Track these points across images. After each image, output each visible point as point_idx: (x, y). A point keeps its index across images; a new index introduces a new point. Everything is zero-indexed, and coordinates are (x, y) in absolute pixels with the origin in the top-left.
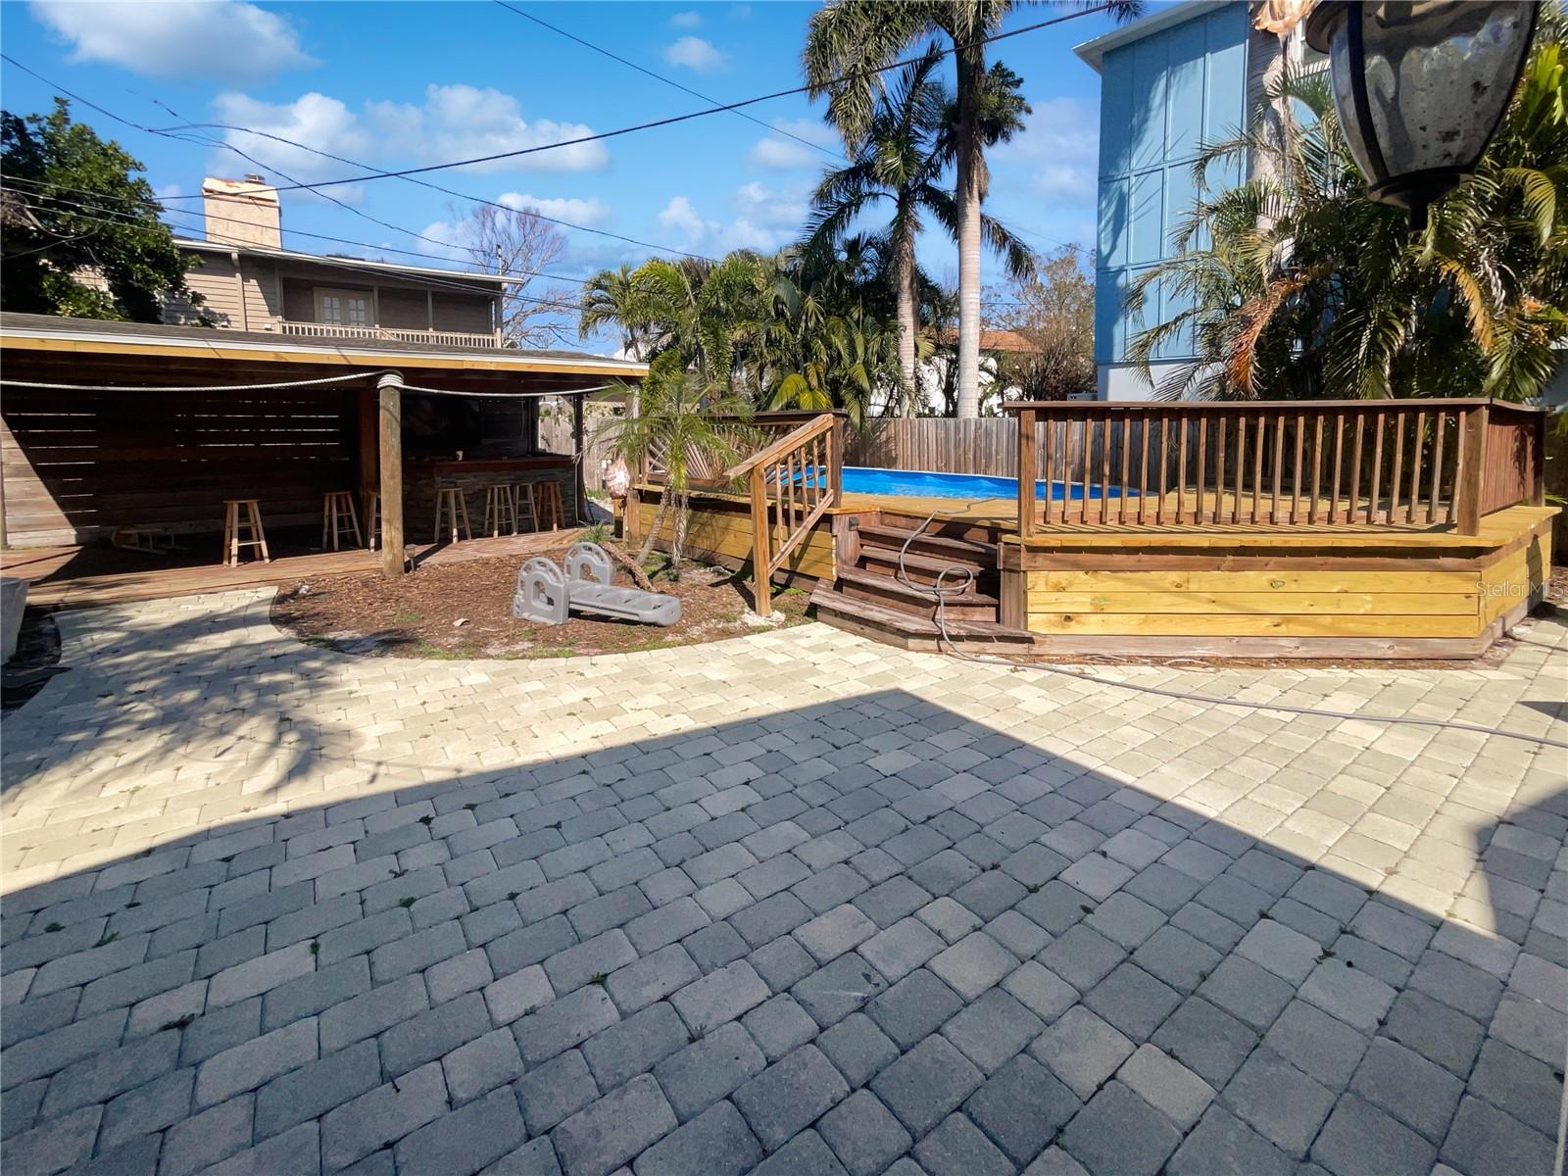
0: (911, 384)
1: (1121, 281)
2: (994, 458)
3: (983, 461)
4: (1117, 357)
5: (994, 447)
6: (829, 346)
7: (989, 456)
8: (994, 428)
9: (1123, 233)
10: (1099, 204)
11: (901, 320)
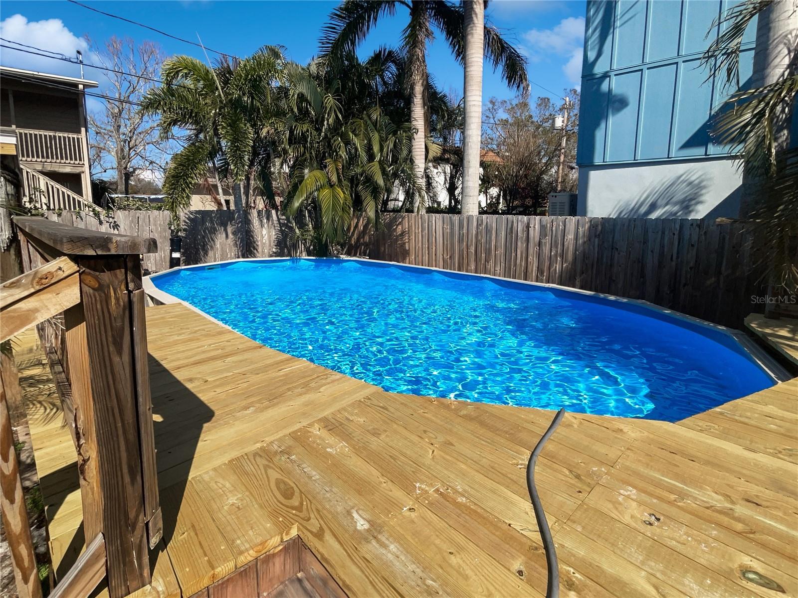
0: (422, 182)
1: (605, 87)
2: (493, 252)
3: (483, 255)
4: (598, 161)
5: (493, 243)
6: (347, 142)
7: (488, 252)
8: (494, 225)
9: (610, 38)
10: (588, 11)
11: (414, 123)
